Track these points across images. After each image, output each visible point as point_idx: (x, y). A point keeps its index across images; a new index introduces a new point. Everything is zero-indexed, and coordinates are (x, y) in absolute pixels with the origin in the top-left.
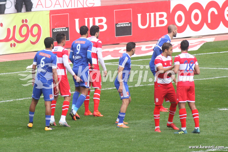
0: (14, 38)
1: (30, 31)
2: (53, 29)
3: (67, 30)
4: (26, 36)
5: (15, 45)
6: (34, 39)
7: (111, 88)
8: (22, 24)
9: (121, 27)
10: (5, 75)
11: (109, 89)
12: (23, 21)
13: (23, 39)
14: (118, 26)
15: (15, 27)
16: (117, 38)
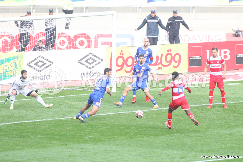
0: (161, 63)
1: (173, 58)
2: (190, 57)
3: (200, 58)
4: (170, 62)
5: (161, 68)
6: (176, 64)
7: (232, 103)
8: (168, 53)
9: (241, 57)
10: (154, 90)
11: (231, 103)
12: (168, 51)
13: (168, 64)
14: (238, 56)
15: (162, 55)
16: (237, 66)
